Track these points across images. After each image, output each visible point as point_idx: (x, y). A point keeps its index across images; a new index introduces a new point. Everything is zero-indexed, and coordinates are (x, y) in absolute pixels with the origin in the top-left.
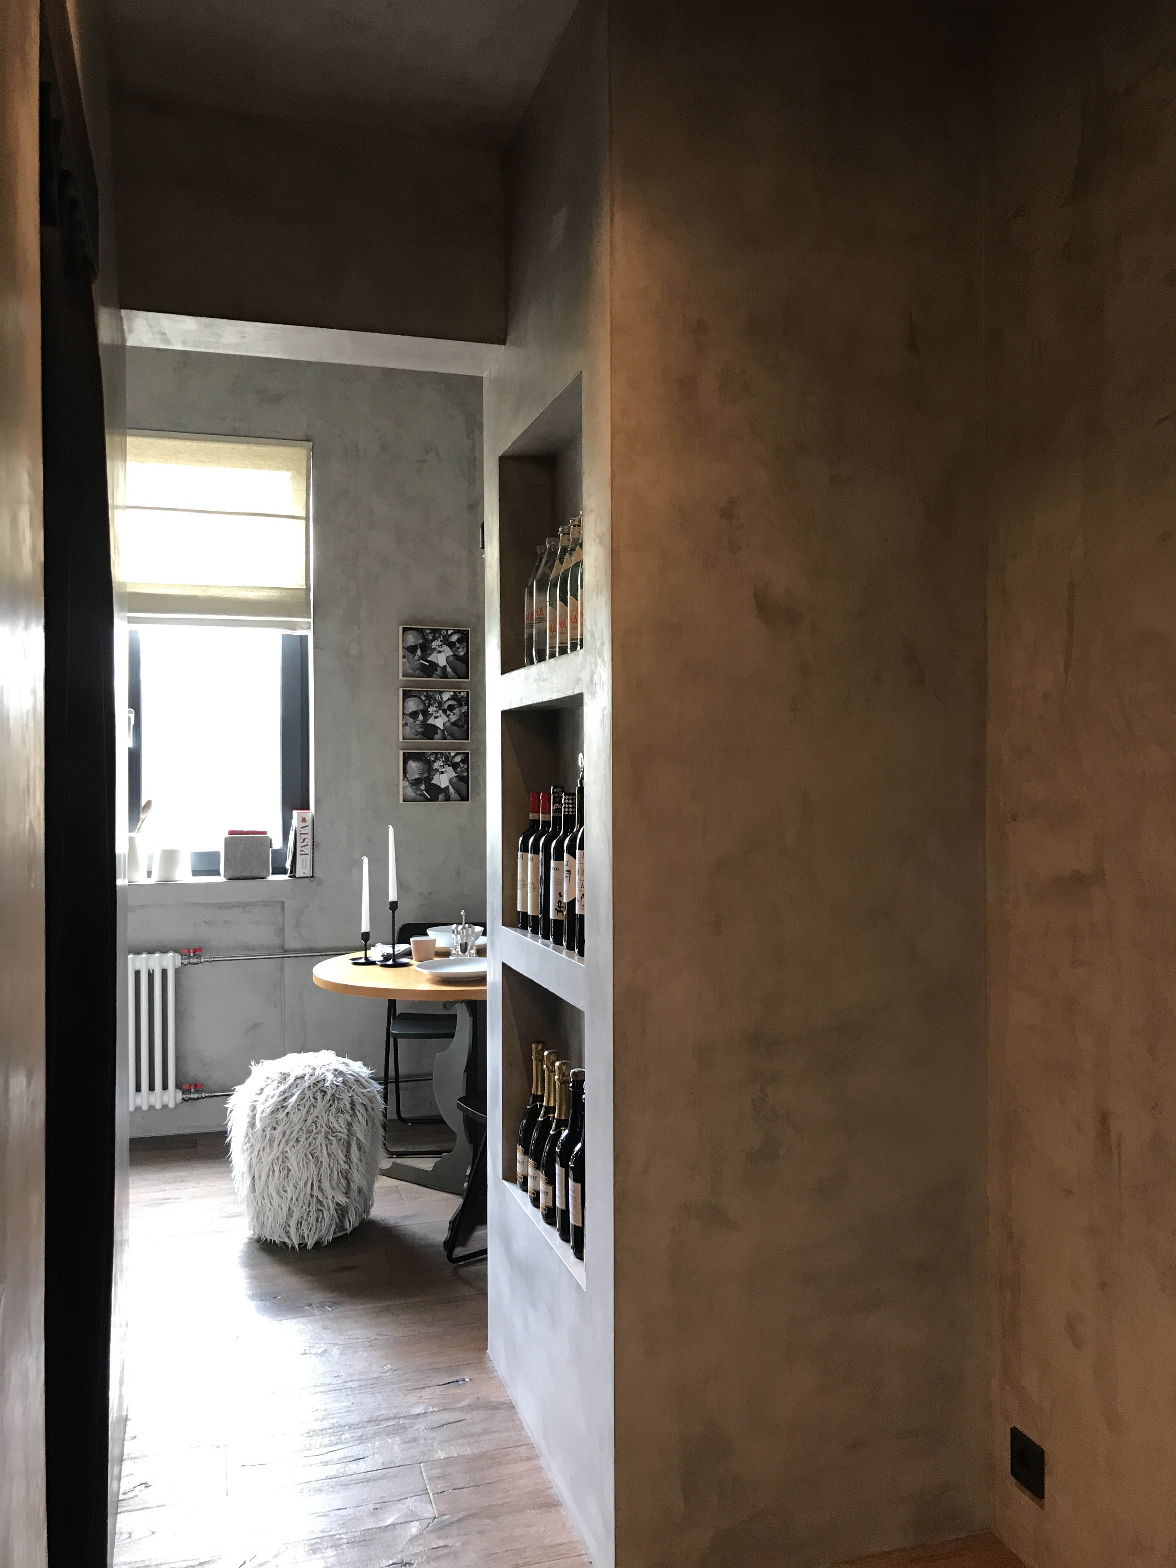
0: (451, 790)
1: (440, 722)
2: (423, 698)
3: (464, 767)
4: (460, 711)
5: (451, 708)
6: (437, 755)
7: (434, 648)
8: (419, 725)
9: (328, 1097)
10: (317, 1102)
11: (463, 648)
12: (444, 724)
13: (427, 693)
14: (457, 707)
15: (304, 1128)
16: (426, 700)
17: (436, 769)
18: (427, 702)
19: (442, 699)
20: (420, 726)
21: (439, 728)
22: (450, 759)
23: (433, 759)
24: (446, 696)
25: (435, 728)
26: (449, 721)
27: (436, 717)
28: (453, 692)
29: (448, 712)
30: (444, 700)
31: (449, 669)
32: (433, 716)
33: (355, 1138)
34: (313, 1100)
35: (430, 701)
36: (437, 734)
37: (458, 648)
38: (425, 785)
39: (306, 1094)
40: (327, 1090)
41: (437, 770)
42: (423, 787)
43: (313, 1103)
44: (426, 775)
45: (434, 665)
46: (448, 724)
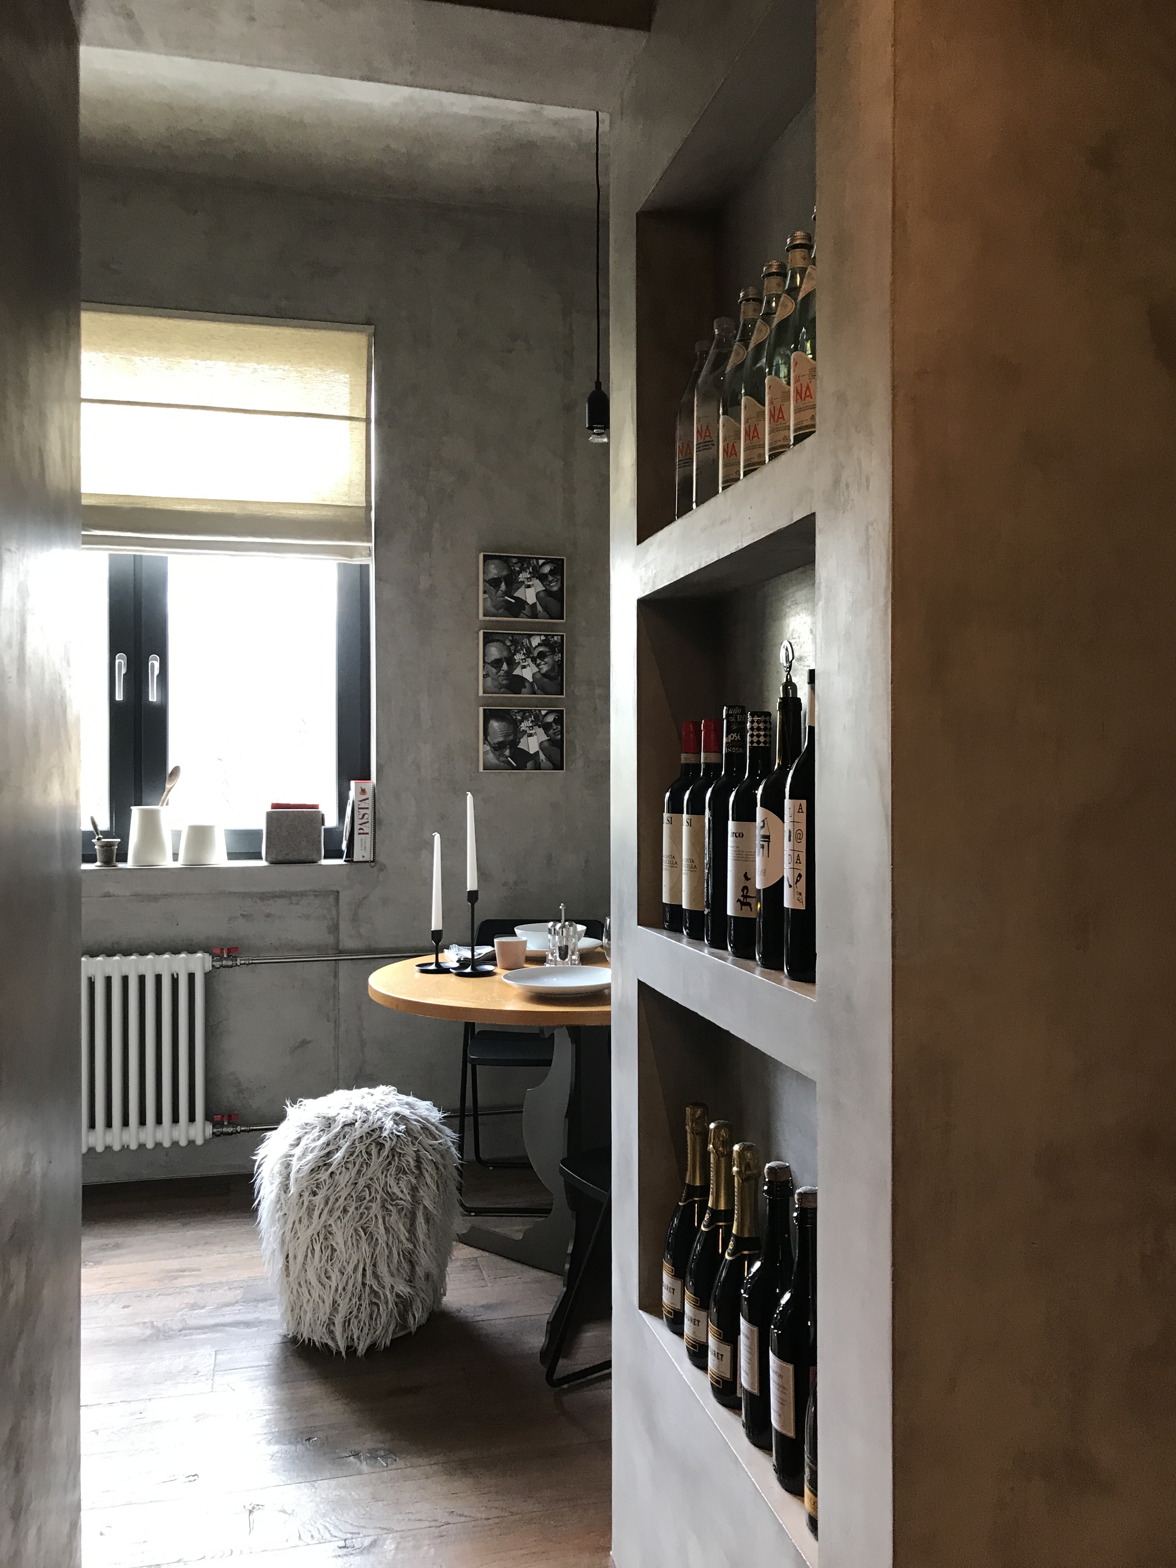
0: (542, 757)
1: (528, 673)
2: (509, 644)
3: (557, 728)
4: (553, 659)
5: (542, 655)
6: (524, 713)
7: (521, 581)
8: (503, 676)
9: (385, 1152)
10: (371, 1159)
11: (557, 581)
12: (534, 675)
13: (512, 637)
14: (550, 655)
15: (353, 1194)
16: (511, 645)
17: (523, 730)
18: (512, 648)
19: (530, 644)
20: (505, 677)
21: (526, 679)
22: (541, 718)
23: (519, 718)
24: (535, 641)
25: (522, 679)
26: (539, 671)
27: (524, 667)
28: (545, 635)
29: (538, 661)
30: (534, 646)
31: (539, 608)
32: (520, 666)
33: (421, 1207)
34: (365, 1156)
35: (516, 647)
36: (525, 687)
37: (551, 582)
38: (510, 750)
39: (356, 1147)
40: (384, 1142)
41: (525, 732)
42: (507, 752)
43: (365, 1160)
44: (511, 738)
45: (521, 602)
46: (538, 676)
